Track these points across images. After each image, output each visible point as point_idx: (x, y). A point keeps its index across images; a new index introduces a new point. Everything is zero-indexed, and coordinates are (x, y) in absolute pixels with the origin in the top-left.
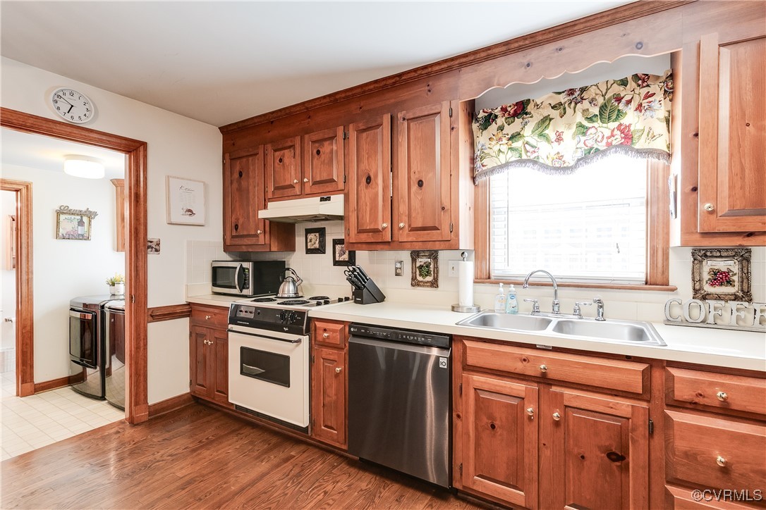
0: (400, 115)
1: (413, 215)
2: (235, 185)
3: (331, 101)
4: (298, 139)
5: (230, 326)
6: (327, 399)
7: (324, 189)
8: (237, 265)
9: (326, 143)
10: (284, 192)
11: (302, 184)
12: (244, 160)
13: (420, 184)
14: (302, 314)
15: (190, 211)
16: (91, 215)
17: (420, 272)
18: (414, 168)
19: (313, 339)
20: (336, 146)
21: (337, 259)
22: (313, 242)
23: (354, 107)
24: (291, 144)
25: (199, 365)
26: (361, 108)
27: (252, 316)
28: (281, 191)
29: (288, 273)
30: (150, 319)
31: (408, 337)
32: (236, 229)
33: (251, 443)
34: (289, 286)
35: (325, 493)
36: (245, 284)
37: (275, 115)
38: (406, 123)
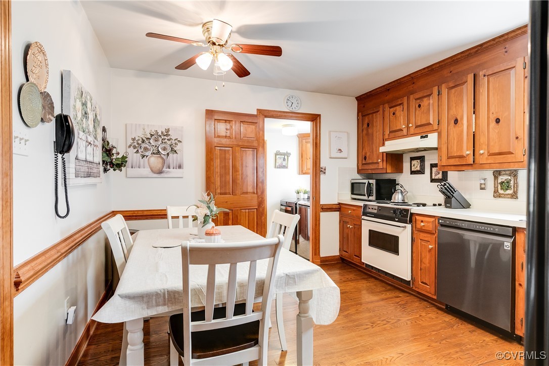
0: (481, 73)
1: (492, 144)
2: (365, 132)
3: (429, 71)
4: (406, 98)
5: (363, 217)
6: (423, 266)
7: (423, 130)
8: (366, 181)
9: (425, 99)
10: (396, 134)
11: (408, 128)
12: (370, 116)
13: (498, 121)
14: (407, 211)
15: (340, 150)
16: (288, 154)
17: (501, 186)
18: (492, 110)
19: (414, 227)
20: (433, 101)
21: (433, 178)
22: (415, 166)
23: (445, 72)
24: (400, 102)
25: (345, 239)
26: (451, 72)
27: (375, 211)
28: (394, 133)
29: (398, 187)
30: (321, 210)
31: (480, 227)
32: (365, 159)
33: (375, 285)
34: (398, 195)
35: (420, 316)
36: (370, 193)
37: (391, 85)
38: (486, 78)
